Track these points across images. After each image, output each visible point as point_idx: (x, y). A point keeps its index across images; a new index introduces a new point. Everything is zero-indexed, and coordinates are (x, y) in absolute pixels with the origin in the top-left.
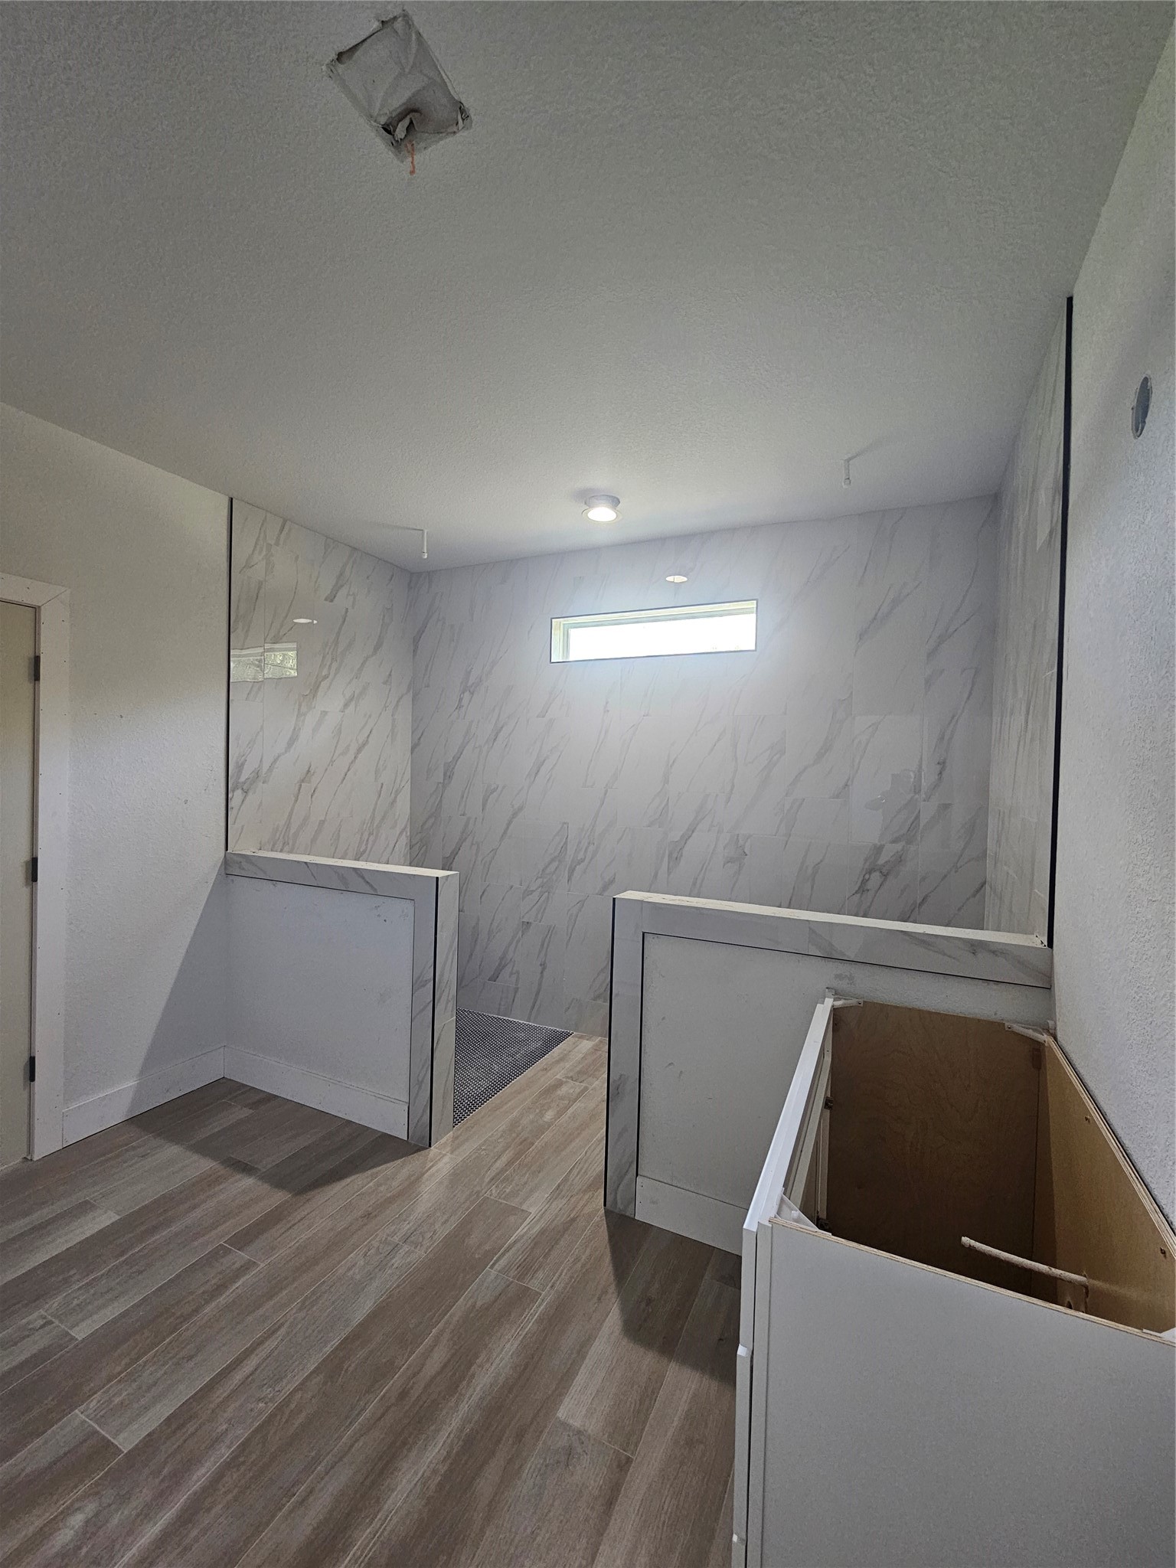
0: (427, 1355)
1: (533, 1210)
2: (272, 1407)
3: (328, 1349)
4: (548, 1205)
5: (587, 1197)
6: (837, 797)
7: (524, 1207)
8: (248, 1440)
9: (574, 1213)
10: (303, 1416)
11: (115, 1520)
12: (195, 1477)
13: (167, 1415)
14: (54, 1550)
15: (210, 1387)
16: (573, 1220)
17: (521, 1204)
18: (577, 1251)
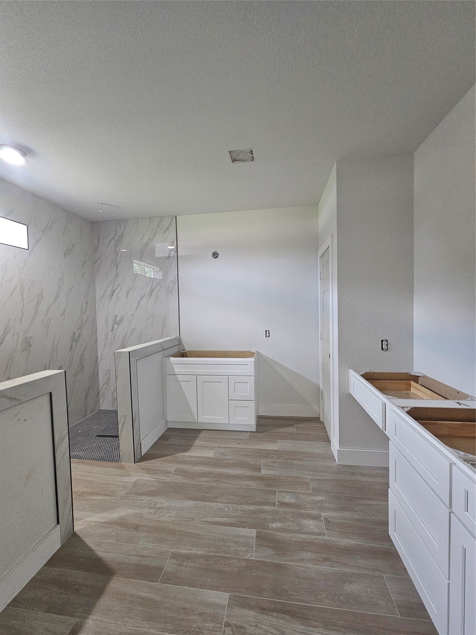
0: (204, 482)
2: (230, 505)
3: (208, 503)
6: (62, 315)
8: (240, 504)
10: (229, 497)
11: (269, 517)
12: (253, 508)
13: (243, 529)
14: (281, 524)
15: (231, 525)
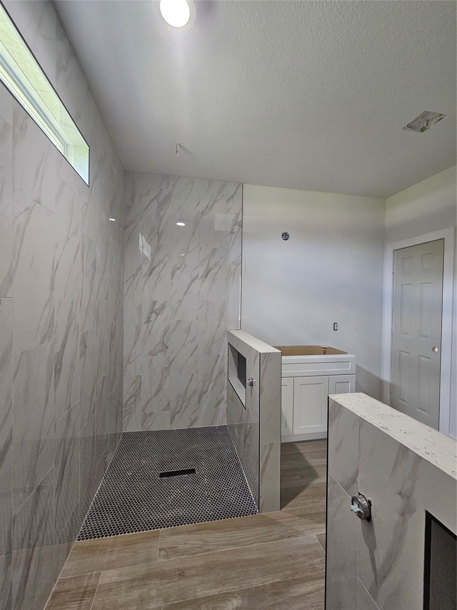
1: (314, 536)
4: (305, 532)
5: (282, 520)
7: (317, 541)
9: (296, 518)
16: (300, 516)
17: (317, 544)
18: (310, 505)
